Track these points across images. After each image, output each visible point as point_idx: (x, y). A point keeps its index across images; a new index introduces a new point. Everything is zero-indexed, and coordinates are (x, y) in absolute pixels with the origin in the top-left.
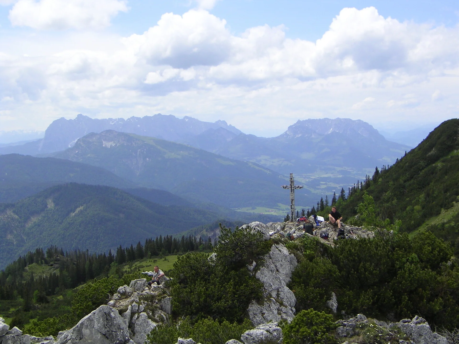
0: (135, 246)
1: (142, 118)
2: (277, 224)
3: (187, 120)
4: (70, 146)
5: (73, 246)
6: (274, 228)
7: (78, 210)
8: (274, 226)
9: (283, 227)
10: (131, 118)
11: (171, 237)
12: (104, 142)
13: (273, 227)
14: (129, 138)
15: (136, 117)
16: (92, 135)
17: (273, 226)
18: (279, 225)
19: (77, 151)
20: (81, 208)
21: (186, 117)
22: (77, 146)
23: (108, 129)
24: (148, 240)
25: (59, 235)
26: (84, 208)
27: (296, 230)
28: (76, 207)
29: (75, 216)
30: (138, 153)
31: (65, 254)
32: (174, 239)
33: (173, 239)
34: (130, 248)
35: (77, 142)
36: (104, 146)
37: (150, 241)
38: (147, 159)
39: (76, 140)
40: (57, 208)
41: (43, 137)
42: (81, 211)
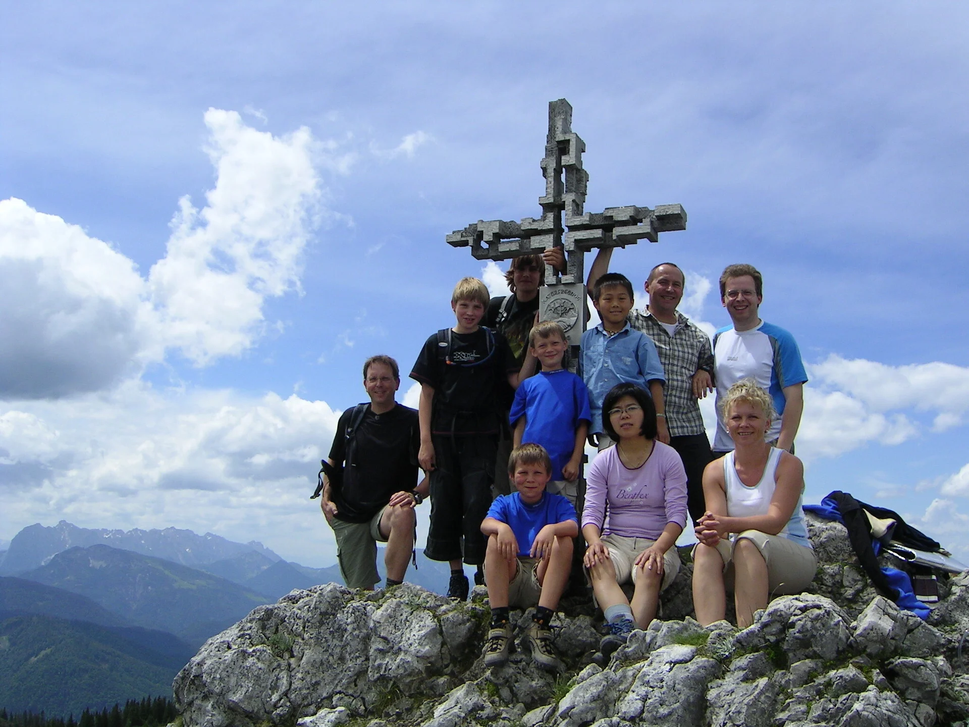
0: (110, 710)
1: (147, 531)
2: (389, 605)
3: (209, 538)
4: (43, 564)
5: (30, 705)
6: (355, 644)
7: (43, 653)
8: (362, 616)
9: (464, 629)
10: (134, 530)
11: (165, 699)
12: (91, 561)
13: (341, 630)
14: (126, 556)
15: (140, 530)
16: (77, 549)
17: (345, 617)
18: (416, 607)
19: (52, 571)
20: (48, 651)
21: (209, 534)
22: (53, 563)
23: (99, 543)
24: (130, 701)
25: (12, 688)
26: (51, 651)
27: (720, 668)
28: (41, 649)
29: (37, 661)
30: (138, 578)
31: (9, 717)
32: (169, 701)
33: (167, 702)
34: (101, 713)
35: (54, 558)
36: (91, 565)
37: (133, 703)
38: (150, 588)
39: (53, 556)
40: (12, 649)
41: (7, 548)
42: (47, 656)
